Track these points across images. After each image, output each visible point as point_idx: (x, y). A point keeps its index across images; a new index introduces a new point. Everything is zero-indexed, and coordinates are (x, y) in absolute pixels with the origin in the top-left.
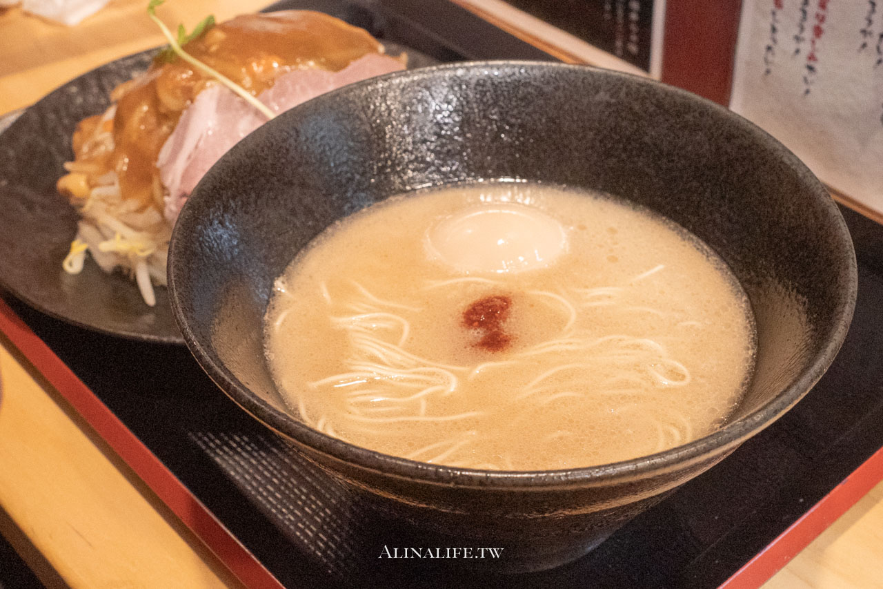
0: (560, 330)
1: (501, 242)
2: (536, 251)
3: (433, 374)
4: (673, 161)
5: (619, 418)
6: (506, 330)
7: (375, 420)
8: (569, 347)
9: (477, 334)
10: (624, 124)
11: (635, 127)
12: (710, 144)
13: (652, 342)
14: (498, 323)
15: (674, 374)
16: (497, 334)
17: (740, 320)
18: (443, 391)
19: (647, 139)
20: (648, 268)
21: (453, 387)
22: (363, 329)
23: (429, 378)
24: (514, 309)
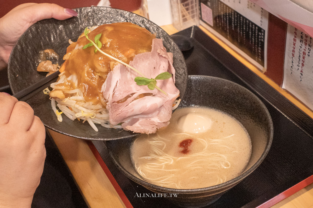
0: (202, 150)
1: (196, 124)
2: (204, 127)
3: (168, 158)
4: (241, 106)
5: (209, 175)
6: (189, 149)
7: (151, 169)
8: (203, 155)
9: (182, 149)
10: (231, 95)
11: (233, 96)
12: (250, 104)
13: (224, 156)
14: (187, 146)
15: (227, 165)
16: (186, 150)
17: (248, 152)
18: (169, 163)
19: (236, 100)
20: (230, 135)
21: (172, 162)
22: (154, 145)
23: (167, 159)
24: (193, 144)
